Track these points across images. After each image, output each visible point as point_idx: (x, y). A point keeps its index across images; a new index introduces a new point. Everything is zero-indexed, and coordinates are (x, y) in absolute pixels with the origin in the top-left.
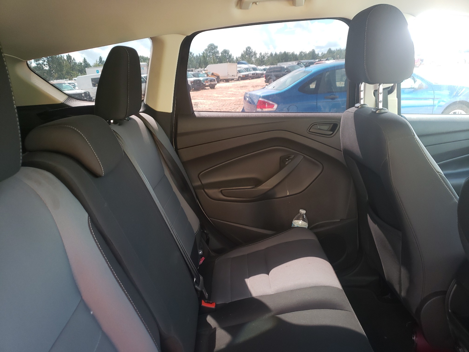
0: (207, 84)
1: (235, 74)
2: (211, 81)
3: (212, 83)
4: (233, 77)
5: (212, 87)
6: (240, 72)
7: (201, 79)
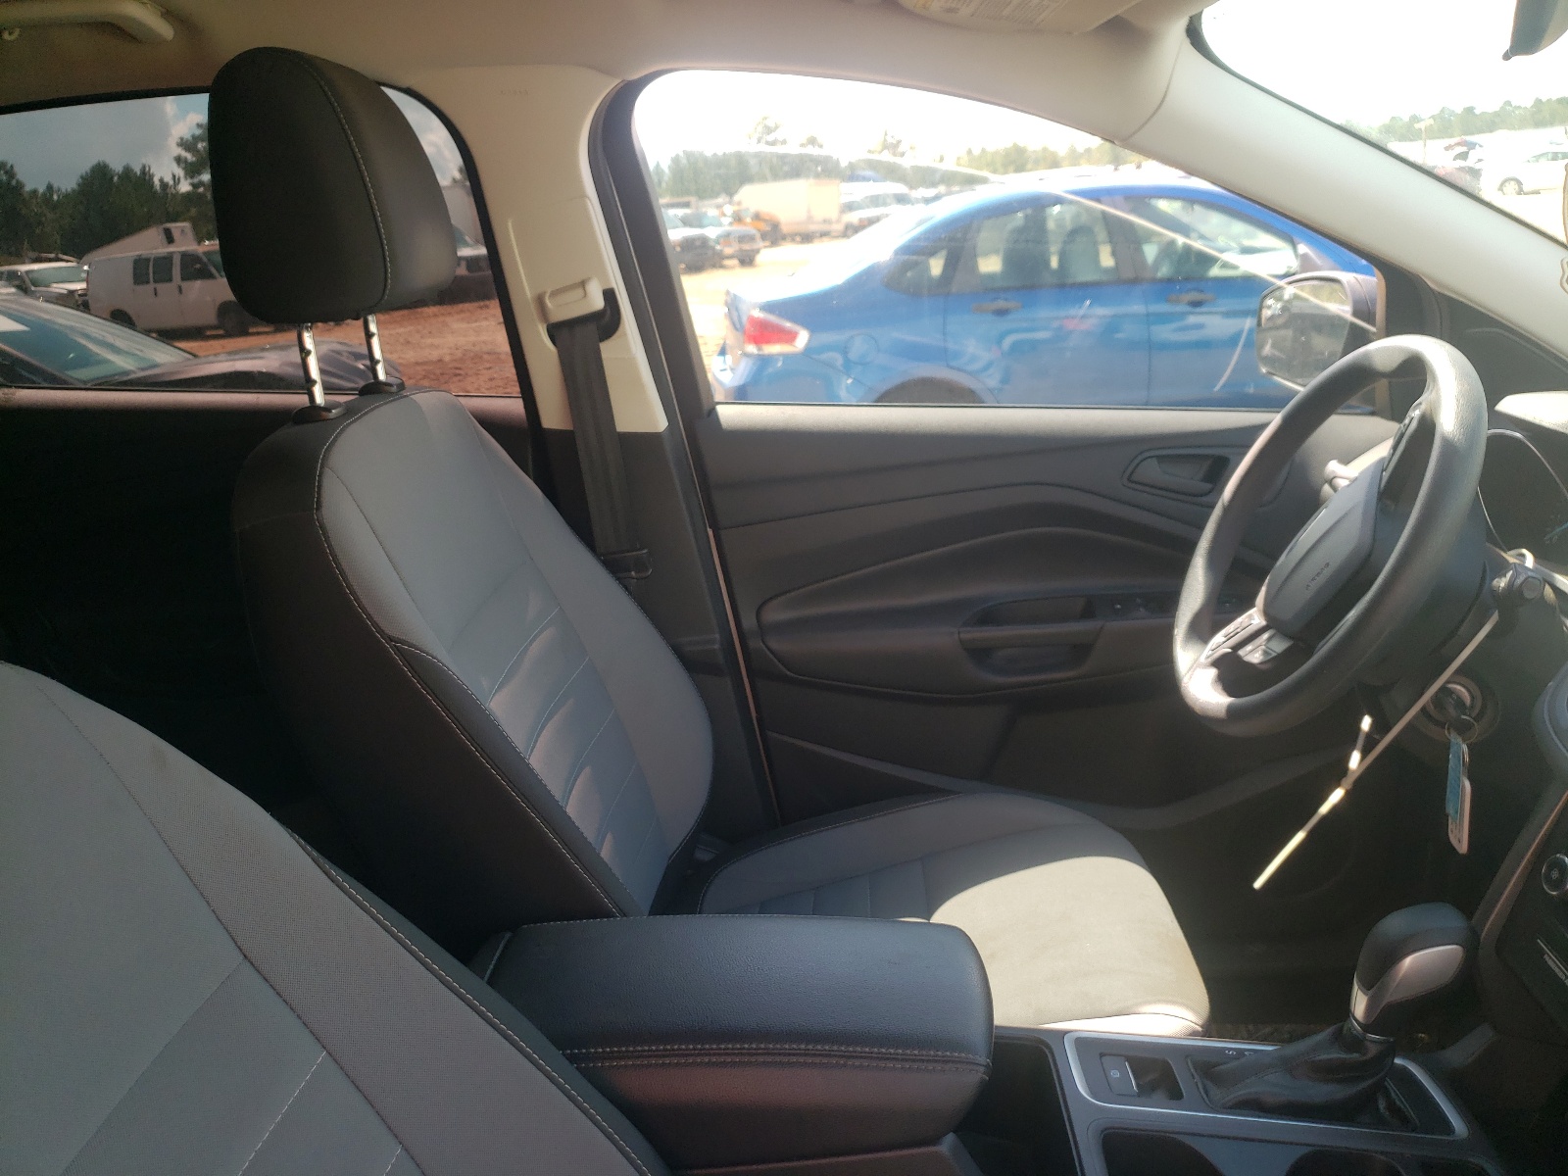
0: (728, 251)
1: (833, 214)
2: (742, 239)
3: (746, 247)
4: (825, 228)
5: (747, 260)
6: (849, 207)
7: (711, 233)
